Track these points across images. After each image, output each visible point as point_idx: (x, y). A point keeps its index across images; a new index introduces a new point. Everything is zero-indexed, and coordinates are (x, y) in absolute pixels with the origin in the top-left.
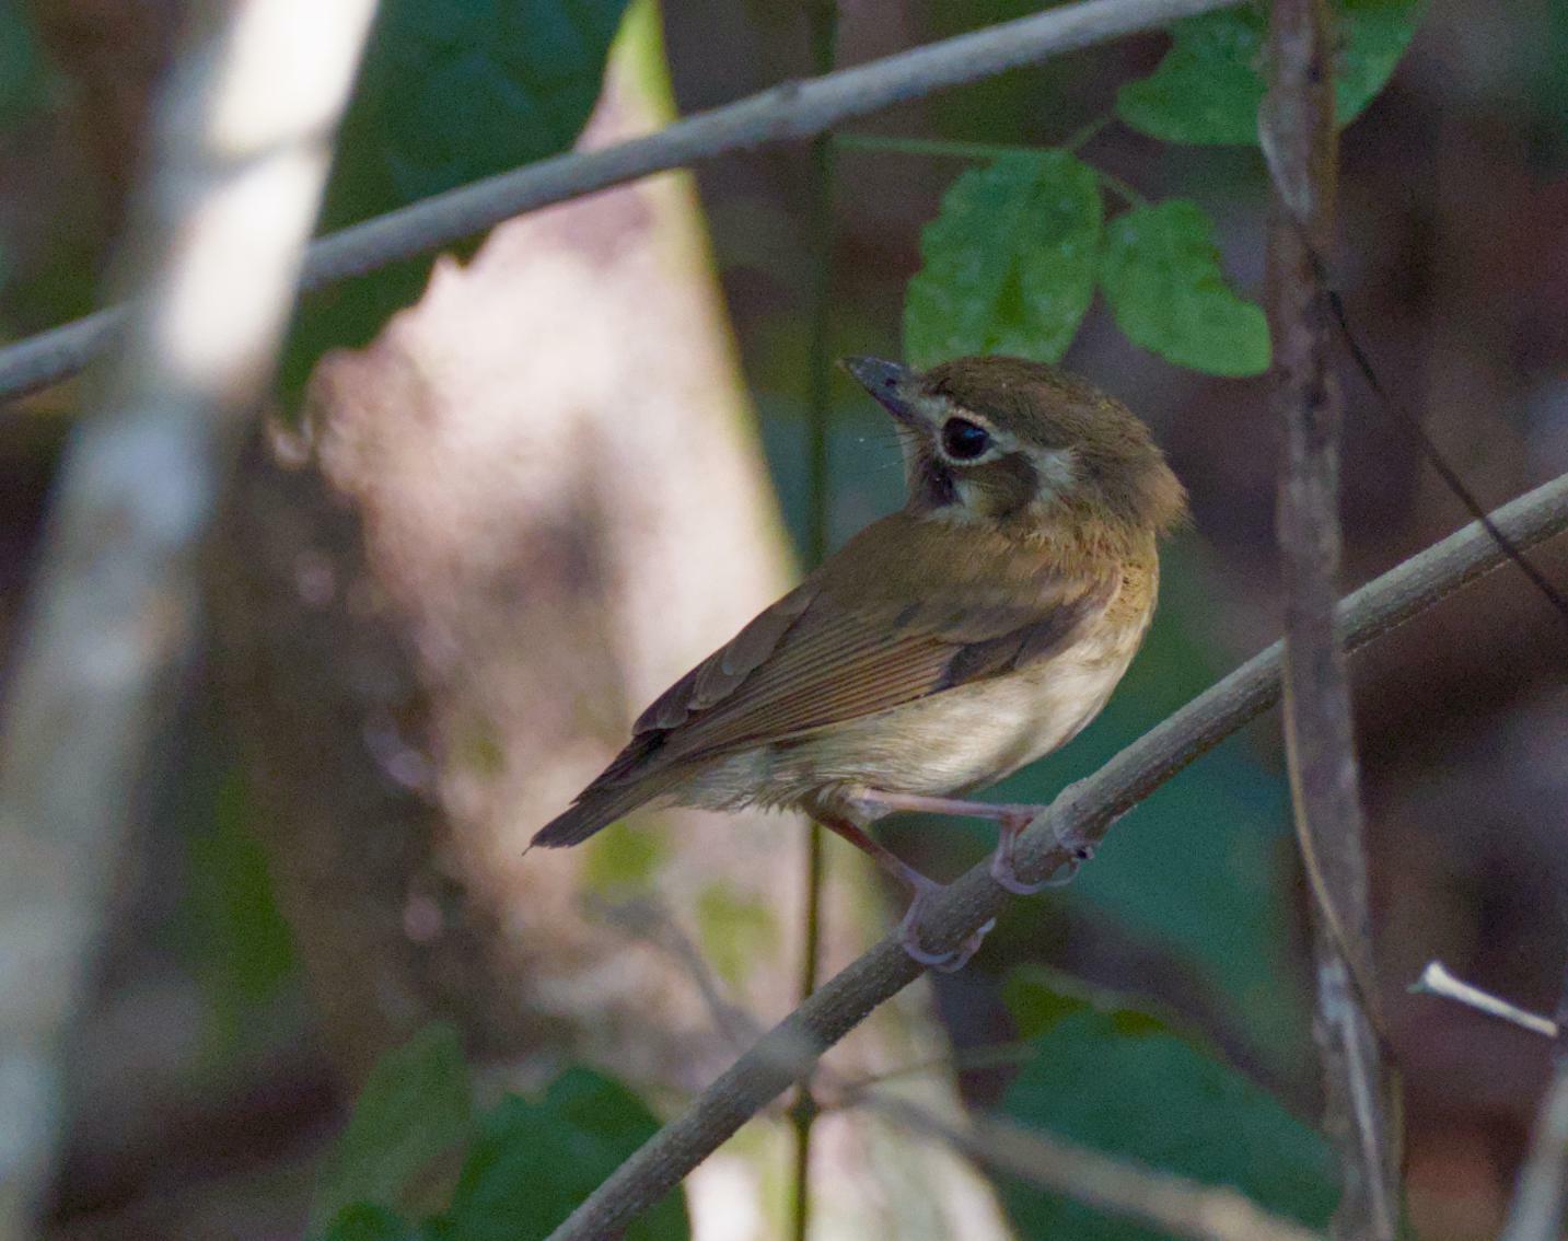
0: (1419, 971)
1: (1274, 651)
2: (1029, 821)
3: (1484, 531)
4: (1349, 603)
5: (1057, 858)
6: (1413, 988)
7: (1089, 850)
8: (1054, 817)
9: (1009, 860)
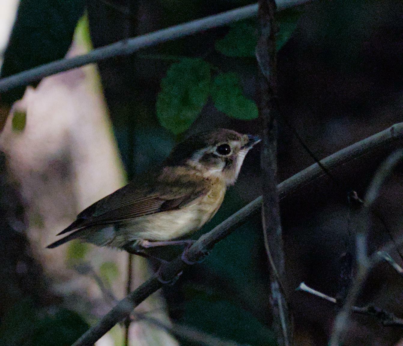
0: (298, 285)
1: (259, 199)
2: (192, 244)
3: (318, 166)
4: (280, 186)
5: (199, 255)
6: (297, 289)
7: (208, 253)
8: (199, 244)
9: (187, 255)
